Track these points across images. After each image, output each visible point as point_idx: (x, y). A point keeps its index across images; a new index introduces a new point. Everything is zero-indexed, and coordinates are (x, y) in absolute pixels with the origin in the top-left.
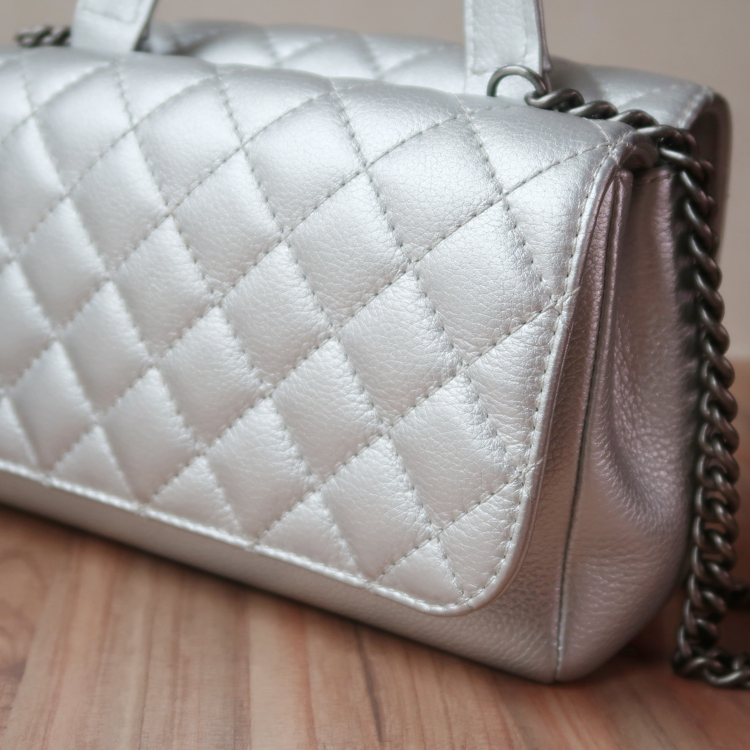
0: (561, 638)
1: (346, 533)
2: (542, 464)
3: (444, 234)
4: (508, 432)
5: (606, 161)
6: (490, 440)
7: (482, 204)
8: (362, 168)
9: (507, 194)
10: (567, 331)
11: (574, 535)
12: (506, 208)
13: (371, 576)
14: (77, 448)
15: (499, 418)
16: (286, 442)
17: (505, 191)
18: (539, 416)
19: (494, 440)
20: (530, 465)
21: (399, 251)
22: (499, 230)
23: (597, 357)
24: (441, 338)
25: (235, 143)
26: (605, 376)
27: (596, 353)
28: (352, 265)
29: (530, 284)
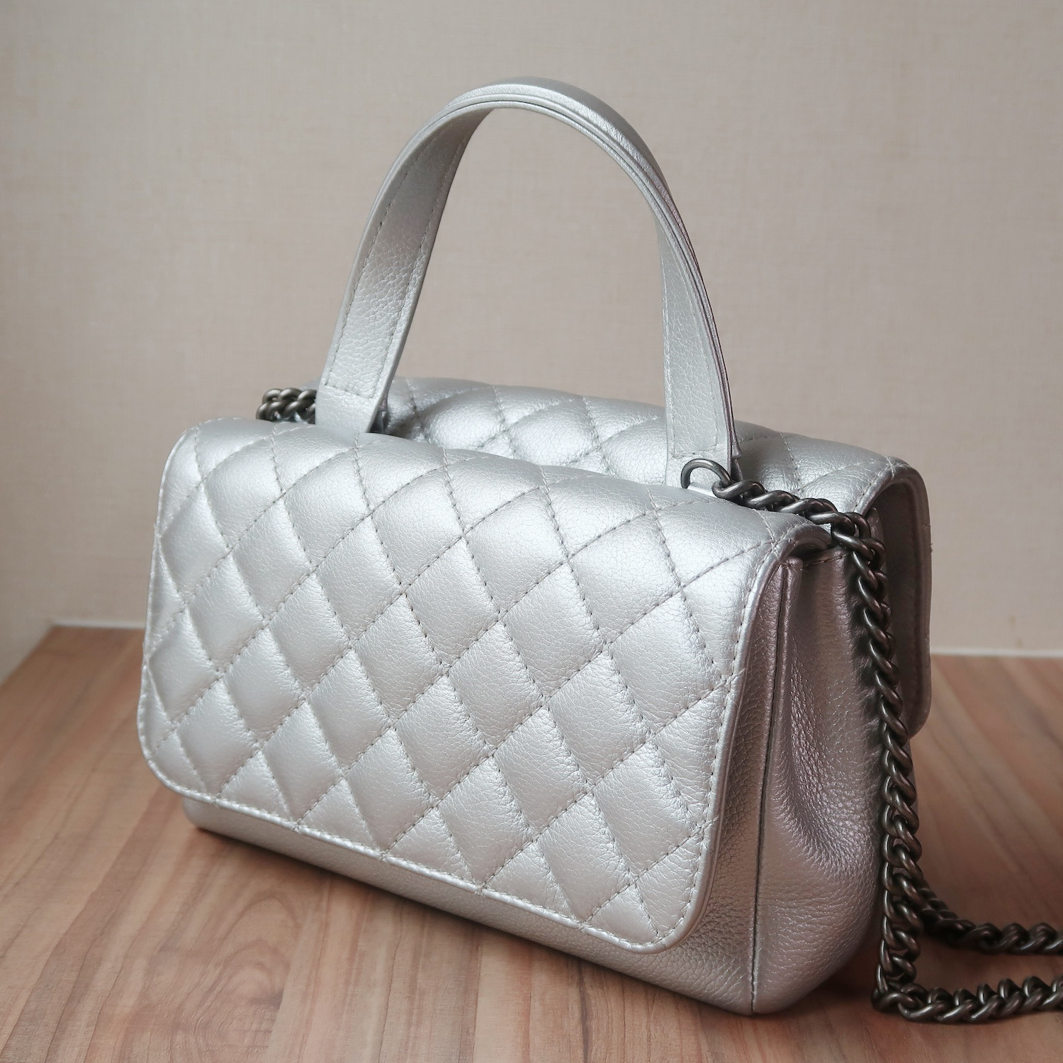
0: (756, 973)
1: (560, 879)
2: (719, 820)
3: (632, 621)
4: (689, 793)
5: (768, 558)
6: (674, 799)
7: (663, 595)
8: (565, 559)
9: (685, 586)
10: (735, 707)
11: (763, 881)
12: (683, 599)
13: (582, 919)
14: (325, 798)
15: (681, 780)
16: (507, 797)
17: (682, 584)
18: (714, 779)
19: (678, 799)
20: (707, 822)
21: (596, 634)
22: (677, 618)
23: (772, 723)
24: (633, 710)
25: (459, 532)
26: (780, 740)
27: (771, 719)
28: (557, 644)
29: (703, 665)
